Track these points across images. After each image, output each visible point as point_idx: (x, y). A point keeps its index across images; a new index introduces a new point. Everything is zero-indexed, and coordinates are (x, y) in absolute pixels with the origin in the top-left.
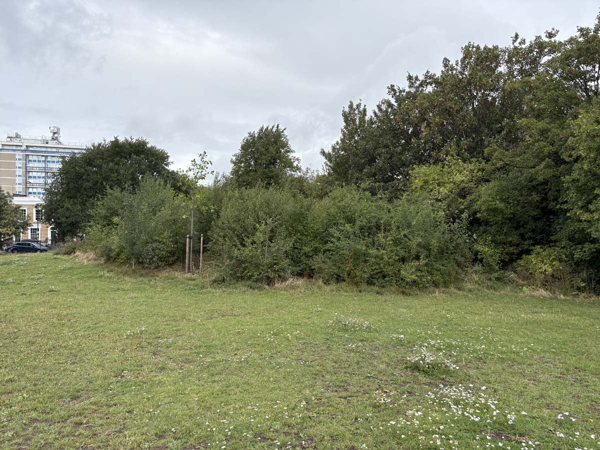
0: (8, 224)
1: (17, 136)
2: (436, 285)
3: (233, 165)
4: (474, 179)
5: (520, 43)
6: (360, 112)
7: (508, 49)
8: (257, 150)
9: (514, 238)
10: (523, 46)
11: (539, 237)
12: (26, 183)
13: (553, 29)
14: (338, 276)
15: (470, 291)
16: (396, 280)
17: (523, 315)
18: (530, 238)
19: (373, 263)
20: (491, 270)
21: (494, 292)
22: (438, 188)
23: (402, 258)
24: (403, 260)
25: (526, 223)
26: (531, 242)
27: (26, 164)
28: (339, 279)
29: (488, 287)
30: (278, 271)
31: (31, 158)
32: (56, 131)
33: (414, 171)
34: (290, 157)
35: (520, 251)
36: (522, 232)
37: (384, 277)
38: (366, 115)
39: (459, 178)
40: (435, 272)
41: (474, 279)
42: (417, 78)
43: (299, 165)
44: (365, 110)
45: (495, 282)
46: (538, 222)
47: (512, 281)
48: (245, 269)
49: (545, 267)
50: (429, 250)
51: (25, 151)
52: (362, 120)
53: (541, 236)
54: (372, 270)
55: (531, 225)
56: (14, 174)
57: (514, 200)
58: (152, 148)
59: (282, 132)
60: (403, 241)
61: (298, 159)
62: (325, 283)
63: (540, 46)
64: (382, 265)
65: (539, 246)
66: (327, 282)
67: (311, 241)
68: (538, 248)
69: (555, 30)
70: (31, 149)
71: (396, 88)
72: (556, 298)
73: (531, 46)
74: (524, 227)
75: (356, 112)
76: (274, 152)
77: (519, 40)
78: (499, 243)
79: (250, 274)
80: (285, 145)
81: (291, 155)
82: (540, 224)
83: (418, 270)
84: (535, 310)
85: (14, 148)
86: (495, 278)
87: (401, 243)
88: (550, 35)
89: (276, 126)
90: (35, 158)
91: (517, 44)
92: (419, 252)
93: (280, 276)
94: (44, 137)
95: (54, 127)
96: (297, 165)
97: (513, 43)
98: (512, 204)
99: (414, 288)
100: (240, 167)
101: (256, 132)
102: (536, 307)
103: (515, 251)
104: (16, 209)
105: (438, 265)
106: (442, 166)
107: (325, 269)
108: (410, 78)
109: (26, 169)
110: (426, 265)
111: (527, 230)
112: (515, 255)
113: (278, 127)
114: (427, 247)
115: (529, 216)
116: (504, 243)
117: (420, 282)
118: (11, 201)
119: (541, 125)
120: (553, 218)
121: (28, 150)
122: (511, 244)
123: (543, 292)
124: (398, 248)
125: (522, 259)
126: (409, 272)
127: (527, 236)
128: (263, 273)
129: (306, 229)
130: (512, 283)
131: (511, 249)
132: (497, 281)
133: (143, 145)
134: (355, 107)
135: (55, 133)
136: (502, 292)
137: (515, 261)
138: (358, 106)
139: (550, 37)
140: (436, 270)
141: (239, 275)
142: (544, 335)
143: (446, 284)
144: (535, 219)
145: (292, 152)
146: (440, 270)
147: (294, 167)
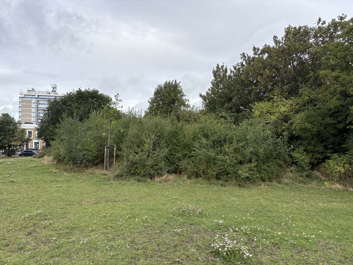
0: (18, 139)
1: (33, 90)
2: (263, 180)
3: (149, 104)
4: (293, 110)
5: (322, 24)
6: (223, 70)
7: (315, 29)
8: (163, 95)
9: (320, 148)
10: (324, 26)
11: (337, 148)
12: (38, 116)
13: (343, 14)
14: (197, 173)
15: (287, 184)
16: (236, 177)
17: (320, 204)
18: (331, 148)
19: (220, 165)
20: (303, 170)
21: (303, 185)
22: (270, 116)
23: (240, 162)
24: (241, 163)
25: (328, 138)
26: (331, 151)
27: (38, 106)
28: (197, 175)
29: (300, 182)
30: (157, 169)
31: (40, 102)
32: (54, 87)
33: (255, 106)
34: (183, 99)
35: (324, 157)
36: (326, 144)
37: (228, 174)
38: (227, 72)
39: (283, 109)
40: (263, 171)
41: (290, 176)
42: (258, 49)
43: (189, 104)
44: (226, 69)
45: (306, 178)
46: (336, 137)
47: (317, 178)
48: (136, 168)
49: (339, 168)
50: (258, 156)
51: (37, 98)
52: (225, 75)
53: (339, 147)
54: (220, 170)
55: (331, 140)
56: (30, 111)
57: (318, 123)
58: (101, 94)
59: (178, 84)
60: (241, 150)
61: (188, 100)
62: (188, 178)
63: (335, 25)
64: (226, 166)
65: (336, 154)
66: (189, 177)
67: (182, 150)
68: (336, 155)
69: (344, 15)
70: (40, 97)
71: (246, 55)
72: (347, 191)
73: (329, 26)
74: (326, 141)
75: (221, 71)
76: (174, 96)
77: (321, 22)
78: (310, 152)
79: (139, 171)
80: (180, 92)
81: (184, 98)
82: (337, 139)
83: (250, 170)
84: (331, 199)
85: (31, 97)
86: (306, 175)
87: (239, 151)
88: (341, 18)
89: (174, 81)
90: (42, 102)
91: (320, 25)
92: (252, 158)
93: (159, 173)
94: (48, 90)
95: (54, 85)
96: (188, 104)
97: (318, 24)
98: (316, 126)
99: (248, 182)
100: (154, 106)
101: (162, 85)
102: (331, 197)
103: (321, 157)
104: (22, 131)
105: (264, 167)
106: (272, 102)
107: (189, 168)
108: (254, 49)
109: (37, 108)
110: (256, 166)
111: (328, 143)
112: (321, 160)
113: (176, 81)
114: (256, 154)
115: (330, 134)
116: (313, 152)
117: (251, 178)
118: (20, 126)
119: (334, 74)
120: (346, 135)
121: (39, 98)
122: (318, 152)
123: (338, 186)
124: (237, 155)
125: (325, 162)
126: (243, 171)
127: (329, 147)
128: (147, 171)
129: (179, 142)
130: (317, 179)
131: (318, 155)
132: (306, 177)
133: (96, 93)
134: (220, 67)
135: (54, 88)
136: (310, 185)
137: (321, 163)
138: (222, 67)
139: (341, 20)
140: (263, 170)
141: (133, 172)
142: (332, 222)
143: (270, 180)
144: (334, 136)
145: (185, 96)
146: (265, 170)
147: (186, 105)
